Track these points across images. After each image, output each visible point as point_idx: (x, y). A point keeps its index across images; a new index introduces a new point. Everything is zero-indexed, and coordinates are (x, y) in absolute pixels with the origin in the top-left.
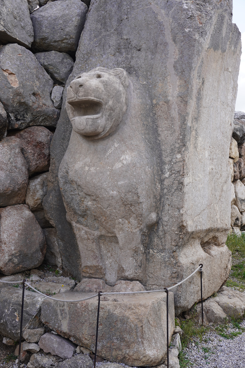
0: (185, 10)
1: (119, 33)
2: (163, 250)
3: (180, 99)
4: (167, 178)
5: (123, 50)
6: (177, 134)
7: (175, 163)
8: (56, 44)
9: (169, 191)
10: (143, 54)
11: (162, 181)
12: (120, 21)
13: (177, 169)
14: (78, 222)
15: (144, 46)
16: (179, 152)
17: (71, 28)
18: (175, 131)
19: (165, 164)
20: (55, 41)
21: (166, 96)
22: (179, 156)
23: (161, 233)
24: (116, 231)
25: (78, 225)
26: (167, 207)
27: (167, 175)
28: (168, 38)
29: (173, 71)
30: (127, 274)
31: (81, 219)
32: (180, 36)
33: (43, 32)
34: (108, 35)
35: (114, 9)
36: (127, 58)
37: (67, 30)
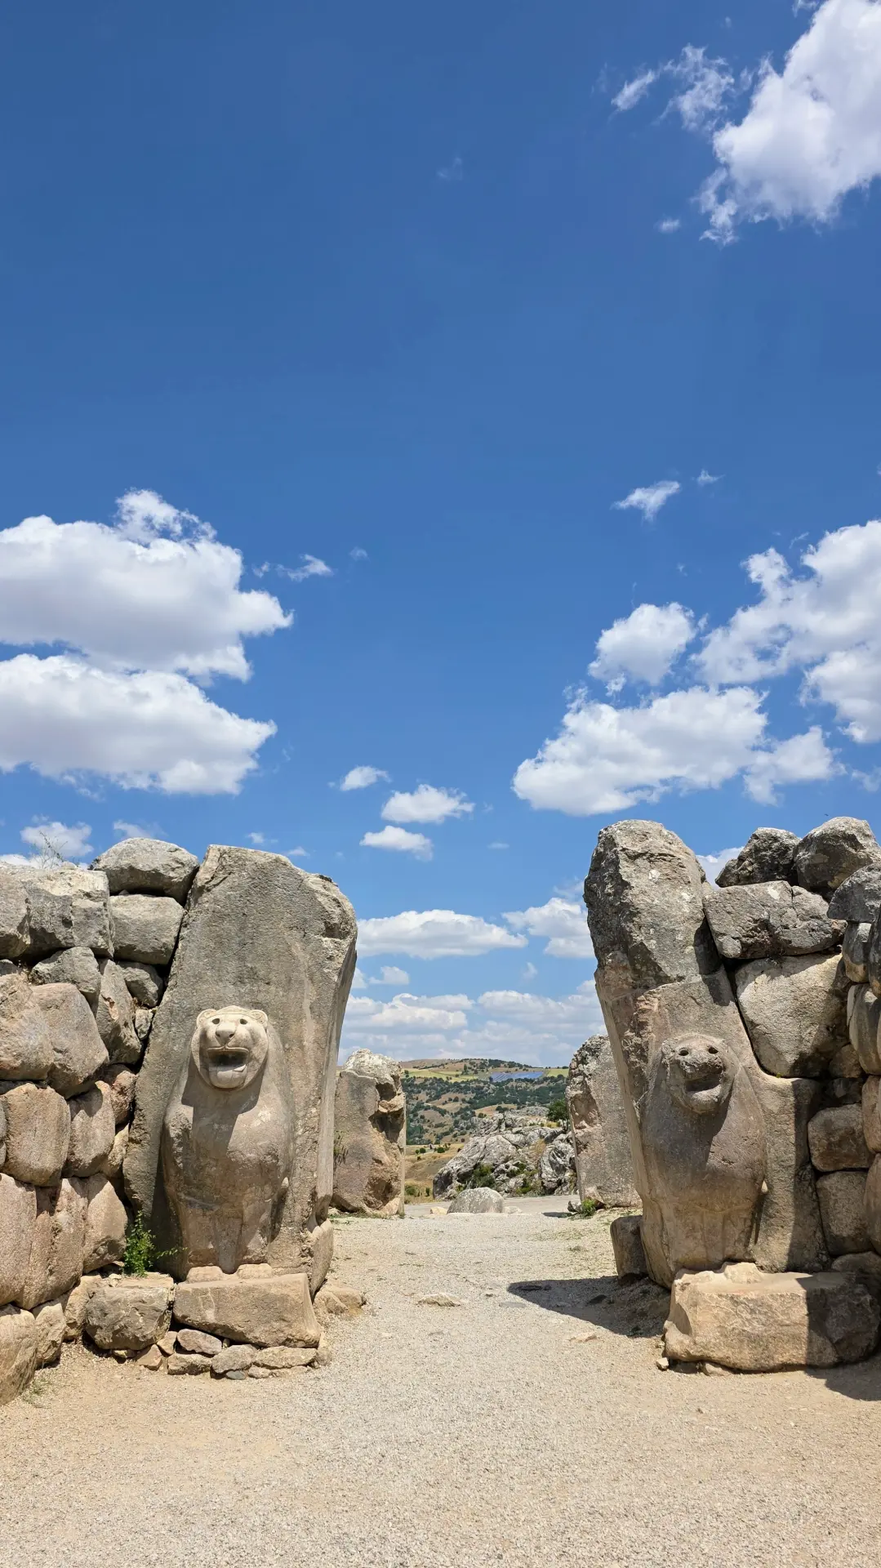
0: (324, 948)
1: (241, 959)
2: (291, 1223)
3: (316, 1045)
4: (300, 1136)
5: (246, 980)
7: (309, 1119)
8: (143, 956)
9: (303, 1151)
10: (272, 988)
11: (294, 1139)
12: (242, 944)
13: (311, 1125)
15: (274, 979)
16: (314, 1106)
18: (309, 1082)
19: (297, 1118)
20: (143, 953)
21: (301, 1041)
22: (314, 1110)
23: (290, 1203)
26: (298, 1171)
27: (300, 1133)
29: (308, 1014)
32: (317, 976)
33: (130, 940)
34: (225, 959)
36: (252, 990)
37: (164, 940)
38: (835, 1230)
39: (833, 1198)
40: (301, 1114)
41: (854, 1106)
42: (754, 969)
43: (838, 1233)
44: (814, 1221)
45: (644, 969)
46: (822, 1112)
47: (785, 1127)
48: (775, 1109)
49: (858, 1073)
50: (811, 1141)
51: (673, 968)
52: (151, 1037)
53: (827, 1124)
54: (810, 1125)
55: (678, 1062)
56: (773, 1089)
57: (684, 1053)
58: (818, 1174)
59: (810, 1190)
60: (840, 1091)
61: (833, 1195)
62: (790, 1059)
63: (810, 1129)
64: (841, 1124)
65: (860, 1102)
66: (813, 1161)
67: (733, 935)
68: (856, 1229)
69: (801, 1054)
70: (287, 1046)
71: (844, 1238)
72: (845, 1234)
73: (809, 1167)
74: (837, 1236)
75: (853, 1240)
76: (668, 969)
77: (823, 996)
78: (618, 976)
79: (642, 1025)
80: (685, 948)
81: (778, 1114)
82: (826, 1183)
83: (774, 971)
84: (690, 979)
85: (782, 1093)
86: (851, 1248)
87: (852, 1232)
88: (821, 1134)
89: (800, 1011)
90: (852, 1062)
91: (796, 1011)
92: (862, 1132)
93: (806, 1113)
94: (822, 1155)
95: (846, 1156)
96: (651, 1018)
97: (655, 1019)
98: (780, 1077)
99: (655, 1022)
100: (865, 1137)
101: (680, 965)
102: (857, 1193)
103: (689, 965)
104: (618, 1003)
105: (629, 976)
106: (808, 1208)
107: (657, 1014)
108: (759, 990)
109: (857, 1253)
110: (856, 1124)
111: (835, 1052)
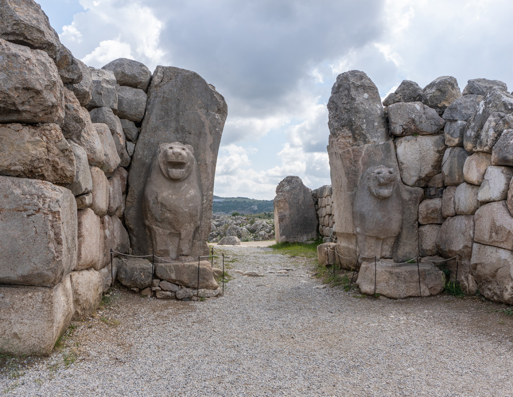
0: (216, 119)
1: (178, 122)
2: (200, 240)
3: (212, 163)
5: (180, 131)
6: (210, 181)
8: (130, 116)
9: (205, 210)
10: (192, 136)
12: (178, 114)
14: (157, 226)
15: (193, 132)
17: (142, 109)
18: (209, 179)
20: (131, 115)
21: (205, 161)
23: (200, 231)
24: (182, 230)
25: (156, 227)
26: (204, 218)
27: (204, 202)
28: (207, 131)
29: (209, 149)
30: (184, 253)
31: (159, 224)
32: (213, 132)
33: (123, 107)
34: (170, 120)
35: (174, 106)
36: (182, 136)
37: (140, 109)
38: (424, 247)
40: (205, 194)
41: (438, 199)
42: (405, 140)
44: (417, 243)
45: (359, 138)
46: (425, 201)
47: (410, 206)
48: (407, 199)
49: (442, 185)
50: (419, 212)
51: (372, 137)
52: (135, 155)
53: (427, 206)
54: (420, 206)
55: (376, 177)
56: (407, 190)
57: (379, 173)
58: (420, 225)
59: (416, 231)
60: (433, 192)
61: (426, 233)
62: (415, 179)
63: (420, 207)
64: (432, 205)
65: (441, 197)
66: (419, 220)
67: (400, 124)
68: (433, 247)
69: (420, 177)
70: (199, 163)
71: (427, 250)
72: (428, 249)
73: (417, 222)
74: (425, 249)
75: (431, 251)
76: (370, 138)
77: (432, 153)
78: (345, 140)
79: (356, 161)
80: (378, 129)
81: (408, 201)
82: (423, 229)
83: (413, 141)
84: (379, 143)
85: (411, 193)
86: (430, 254)
87: (431, 248)
88: (424, 209)
89: (422, 159)
90: (440, 181)
91: (421, 159)
92: (441, 209)
93: (419, 201)
94: (423, 218)
95: (433, 218)
96: (361, 158)
97: (362, 159)
98: (409, 186)
99: (362, 161)
100: (443, 211)
101: (375, 136)
102: (435, 233)
103: (379, 136)
104: (344, 152)
105: (351, 140)
106: (414, 239)
107: (363, 157)
108: (406, 149)
109: (431, 256)
110: (439, 206)
111: (432, 177)
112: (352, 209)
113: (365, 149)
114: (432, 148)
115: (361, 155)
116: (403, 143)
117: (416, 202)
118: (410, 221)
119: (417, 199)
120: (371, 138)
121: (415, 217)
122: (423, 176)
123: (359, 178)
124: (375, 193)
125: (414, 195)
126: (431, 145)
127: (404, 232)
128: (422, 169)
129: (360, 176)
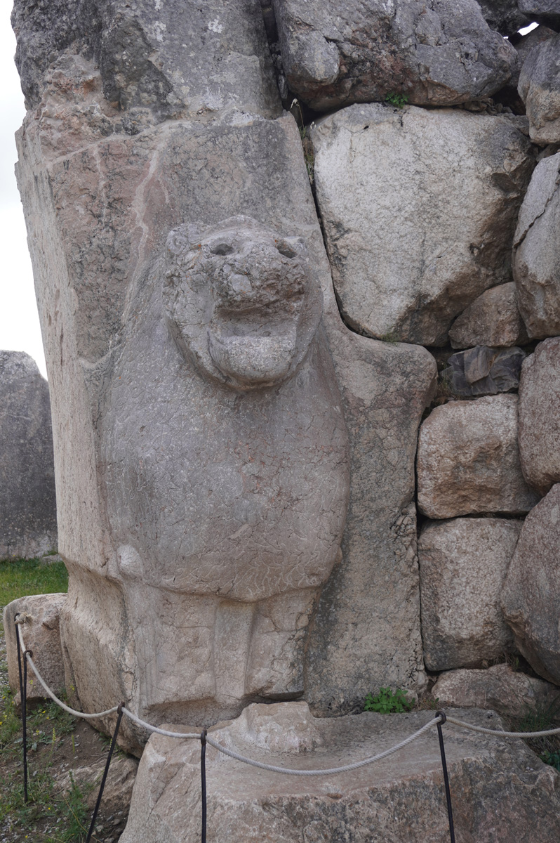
38: (446, 626)
39: (450, 566)
41: (500, 398)
43: (453, 632)
44: (414, 609)
45: (132, 89)
46: (443, 407)
47: (382, 433)
49: (514, 337)
50: (422, 461)
51: (196, 89)
53: (454, 429)
54: (425, 430)
55: (209, 270)
56: (366, 358)
57: (222, 250)
58: (424, 521)
59: (411, 552)
60: (476, 369)
61: (452, 562)
62: (398, 304)
63: (423, 437)
64: (476, 429)
65: (515, 391)
66: (421, 497)
67: (327, 34)
68: (487, 623)
69: (420, 297)
71: (461, 641)
72: (464, 634)
73: (413, 510)
74: (449, 637)
75: (477, 643)
76: (185, 90)
77: (472, 185)
78: (71, 106)
79: (117, 204)
80: (224, 51)
81: (372, 408)
82: (437, 538)
83: (385, 127)
84: (229, 118)
85: (382, 368)
86: (473, 658)
87: (478, 631)
88: (445, 448)
89: (428, 212)
90: (506, 316)
91: (421, 211)
92: (516, 447)
93: (418, 408)
94: (439, 489)
95: (482, 489)
96: (141, 189)
97: (147, 192)
98: (375, 338)
99: (149, 201)
100: (526, 454)
101: (214, 86)
102: (493, 558)
103: (228, 88)
104: (66, 164)
105: (95, 104)
106: (403, 587)
107: (154, 183)
108: (358, 161)
109: (477, 665)
110: (507, 431)
111: (471, 298)
112: (98, 445)
113: (162, 145)
114: (470, 162)
115: (140, 174)
116: (343, 135)
117: (406, 410)
118: (384, 502)
119: (409, 397)
120: (193, 93)
121: (405, 484)
122: (435, 291)
123: (132, 288)
124: (206, 361)
125: (398, 379)
126: (463, 151)
127: (358, 557)
128: (430, 258)
129: (138, 274)
